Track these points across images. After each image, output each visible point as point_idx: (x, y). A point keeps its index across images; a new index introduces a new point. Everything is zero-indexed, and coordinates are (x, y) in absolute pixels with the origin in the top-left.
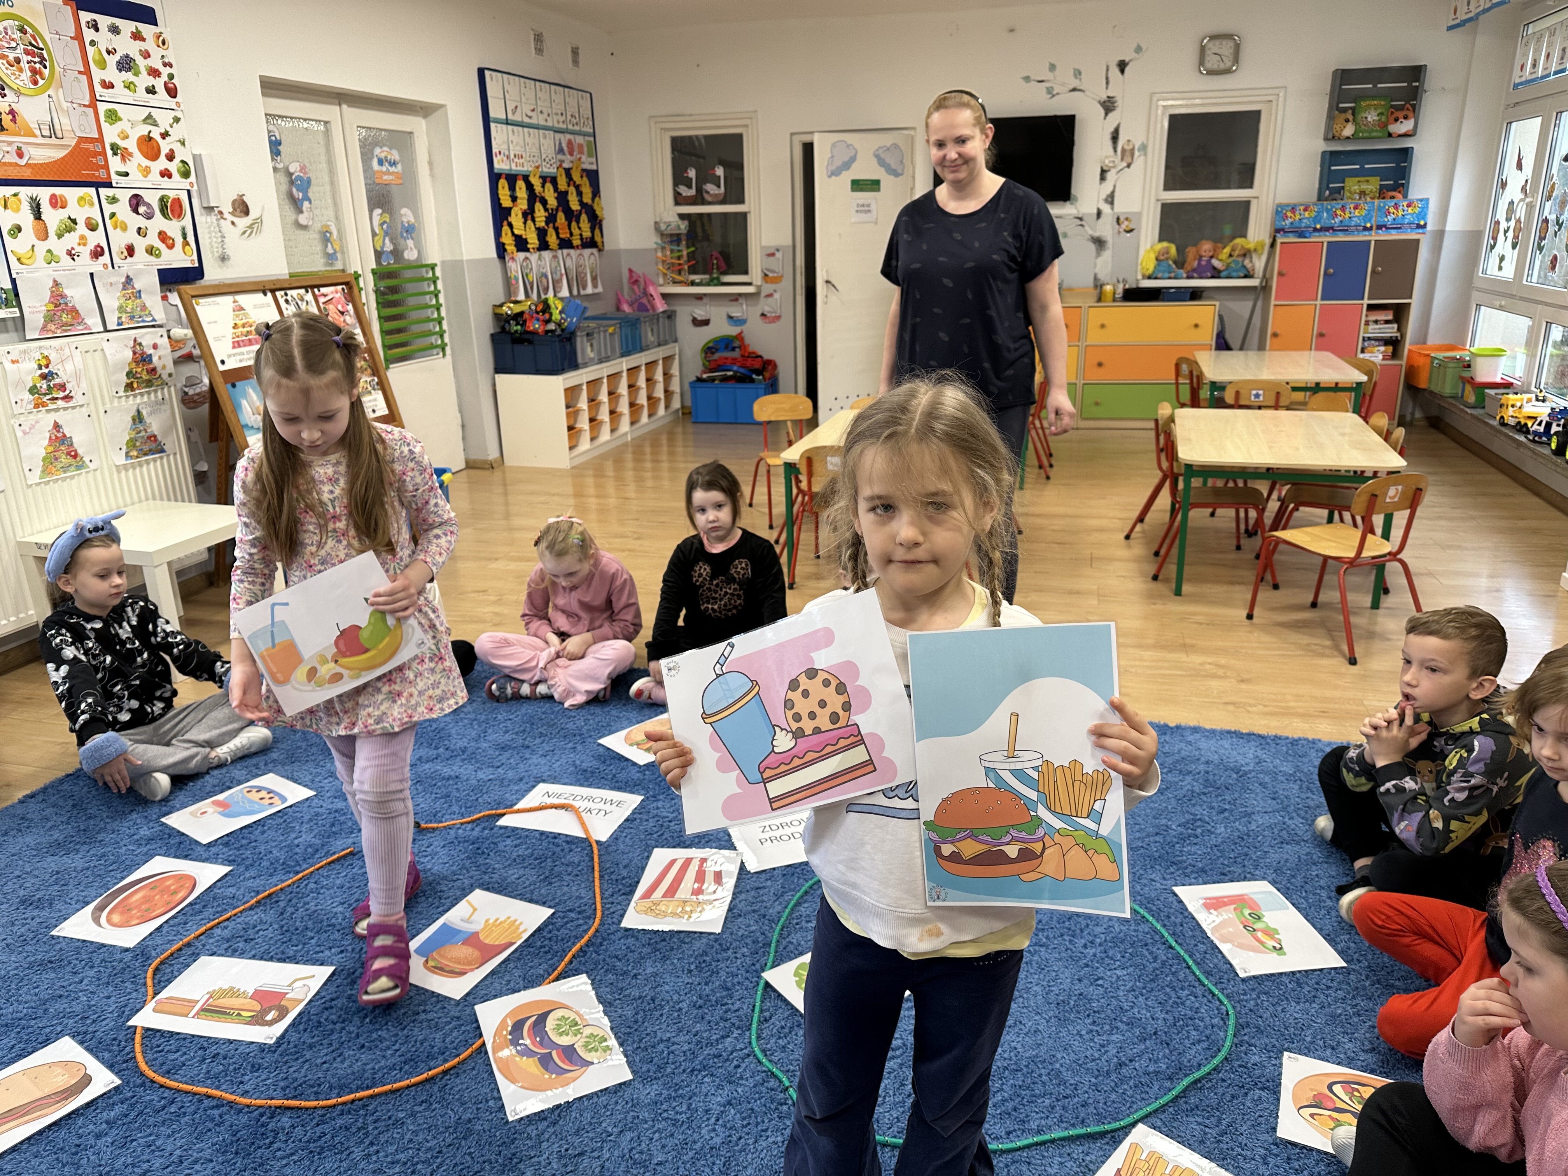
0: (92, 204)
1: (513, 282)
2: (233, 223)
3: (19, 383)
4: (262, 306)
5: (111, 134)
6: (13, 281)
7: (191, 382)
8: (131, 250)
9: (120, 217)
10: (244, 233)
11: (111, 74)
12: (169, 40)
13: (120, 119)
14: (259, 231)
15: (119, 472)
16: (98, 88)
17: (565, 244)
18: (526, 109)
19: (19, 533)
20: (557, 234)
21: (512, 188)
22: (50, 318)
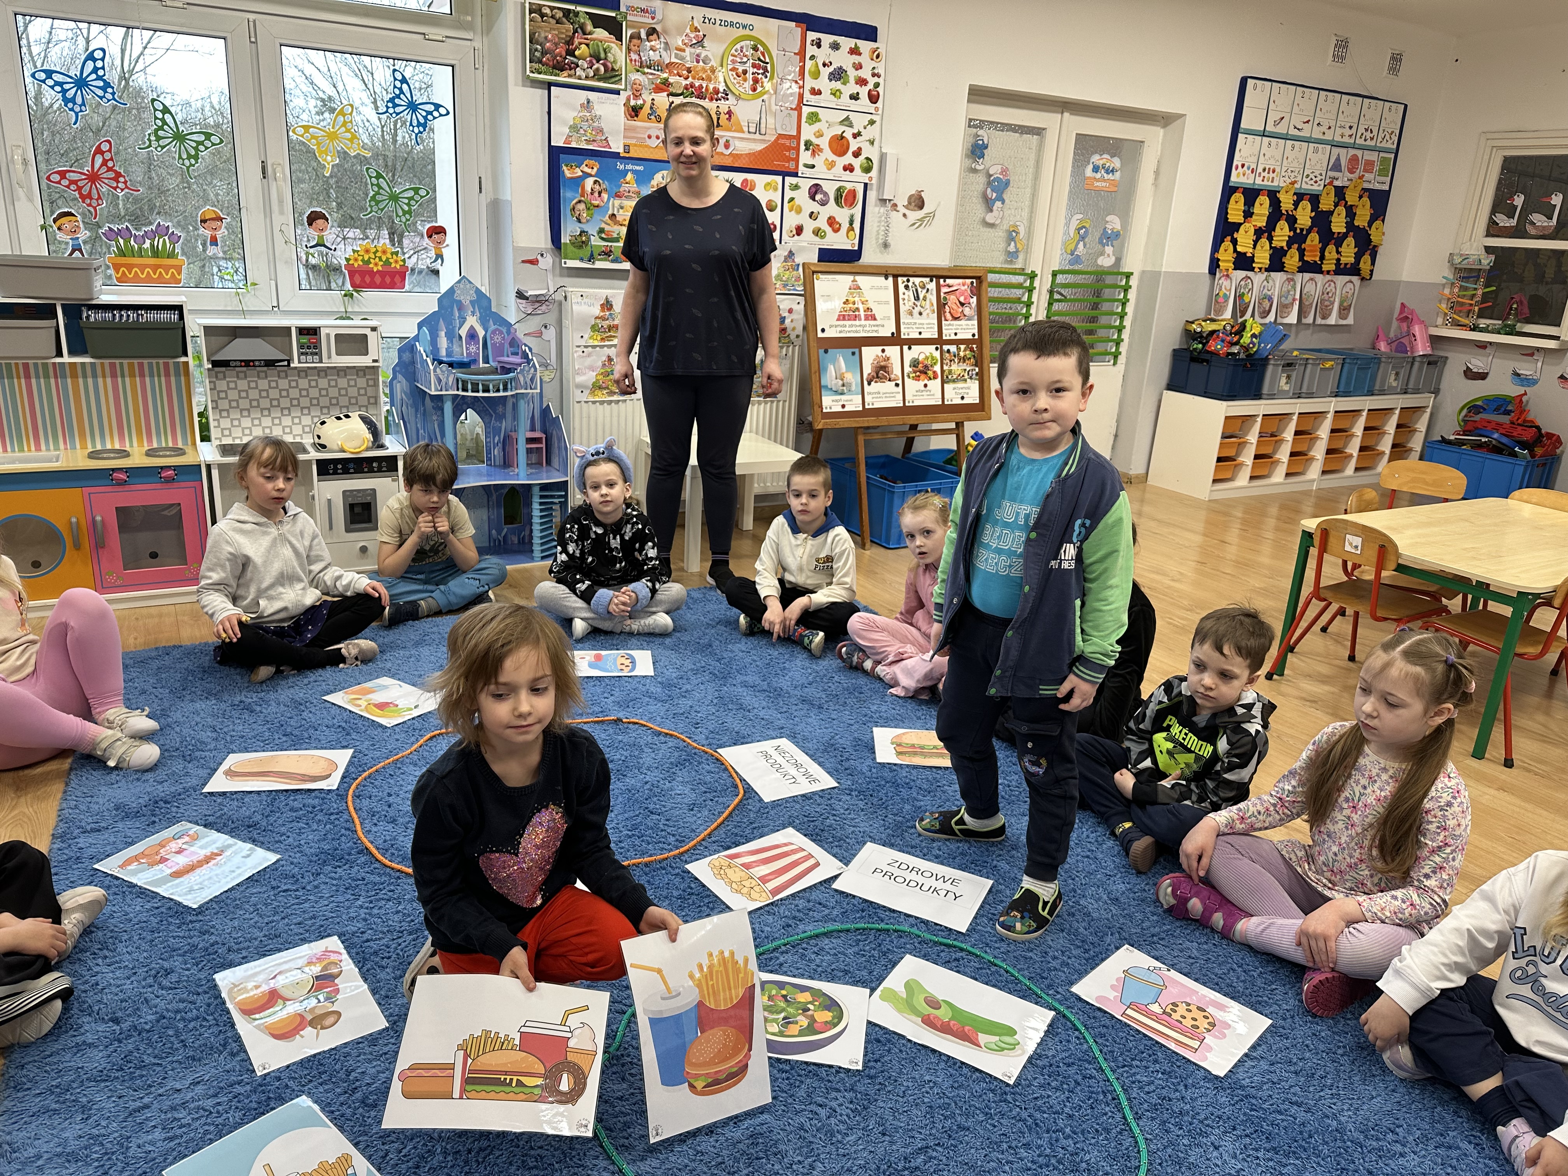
0: (776, 189)
1: (1220, 300)
2: (904, 215)
5: (808, 132)
8: (799, 230)
9: (797, 202)
10: (914, 224)
11: (824, 83)
12: (883, 54)
13: (820, 121)
14: (930, 223)
16: (807, 96)
18: (1297, 121)
20: (1301, 256)
21: (1250, 203)
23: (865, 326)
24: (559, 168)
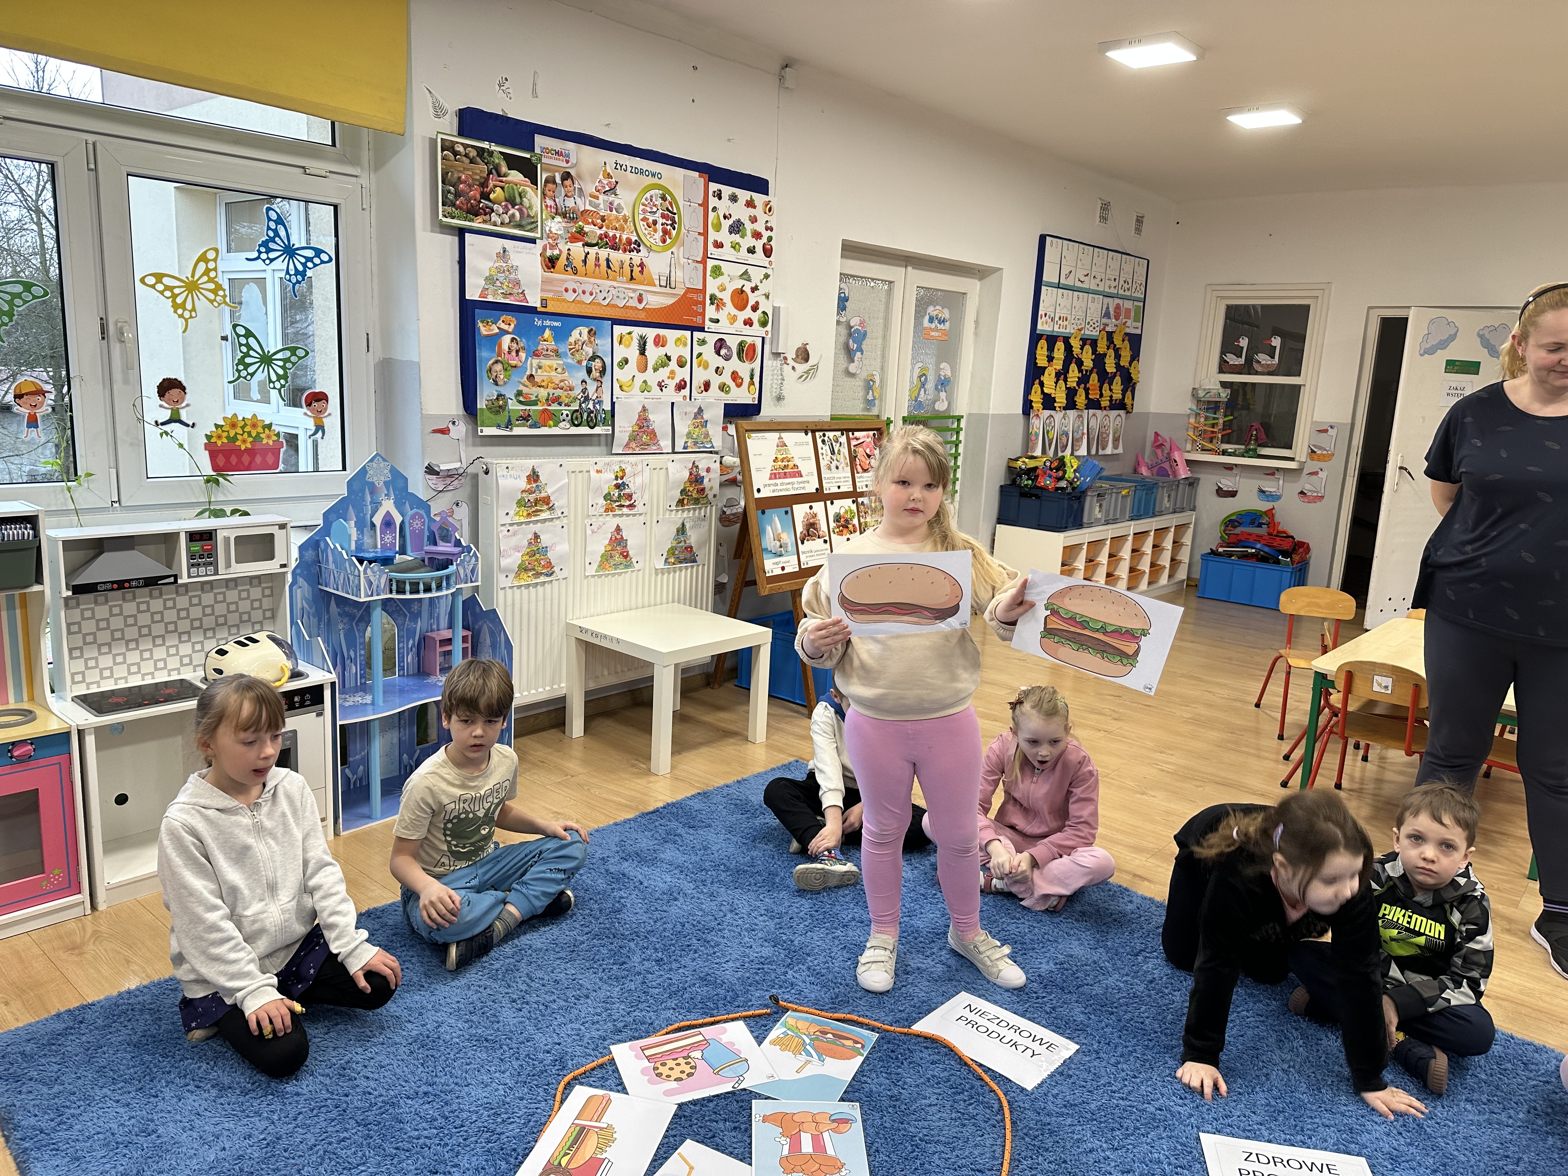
0: (685, 345)
1: (1033, 438)
2: (793, 368)
3: (598, 489)
4: (801, 444)
5: (712, 287)
6: (613, 404)
7: (731, 503)
8: (707, 386)
11: (724, 236)
12: (774, 209)
13: (722, 274)
14: (814, 376)
15: (656, 574)
16: (711, 248)
17: (1093, 404)
18: (1080, 274)
19: (570, 616)
20: (1087, 394)
21: (1051, 349)
22: (633, 438)
23: (793, 483)
24: (474, 324)
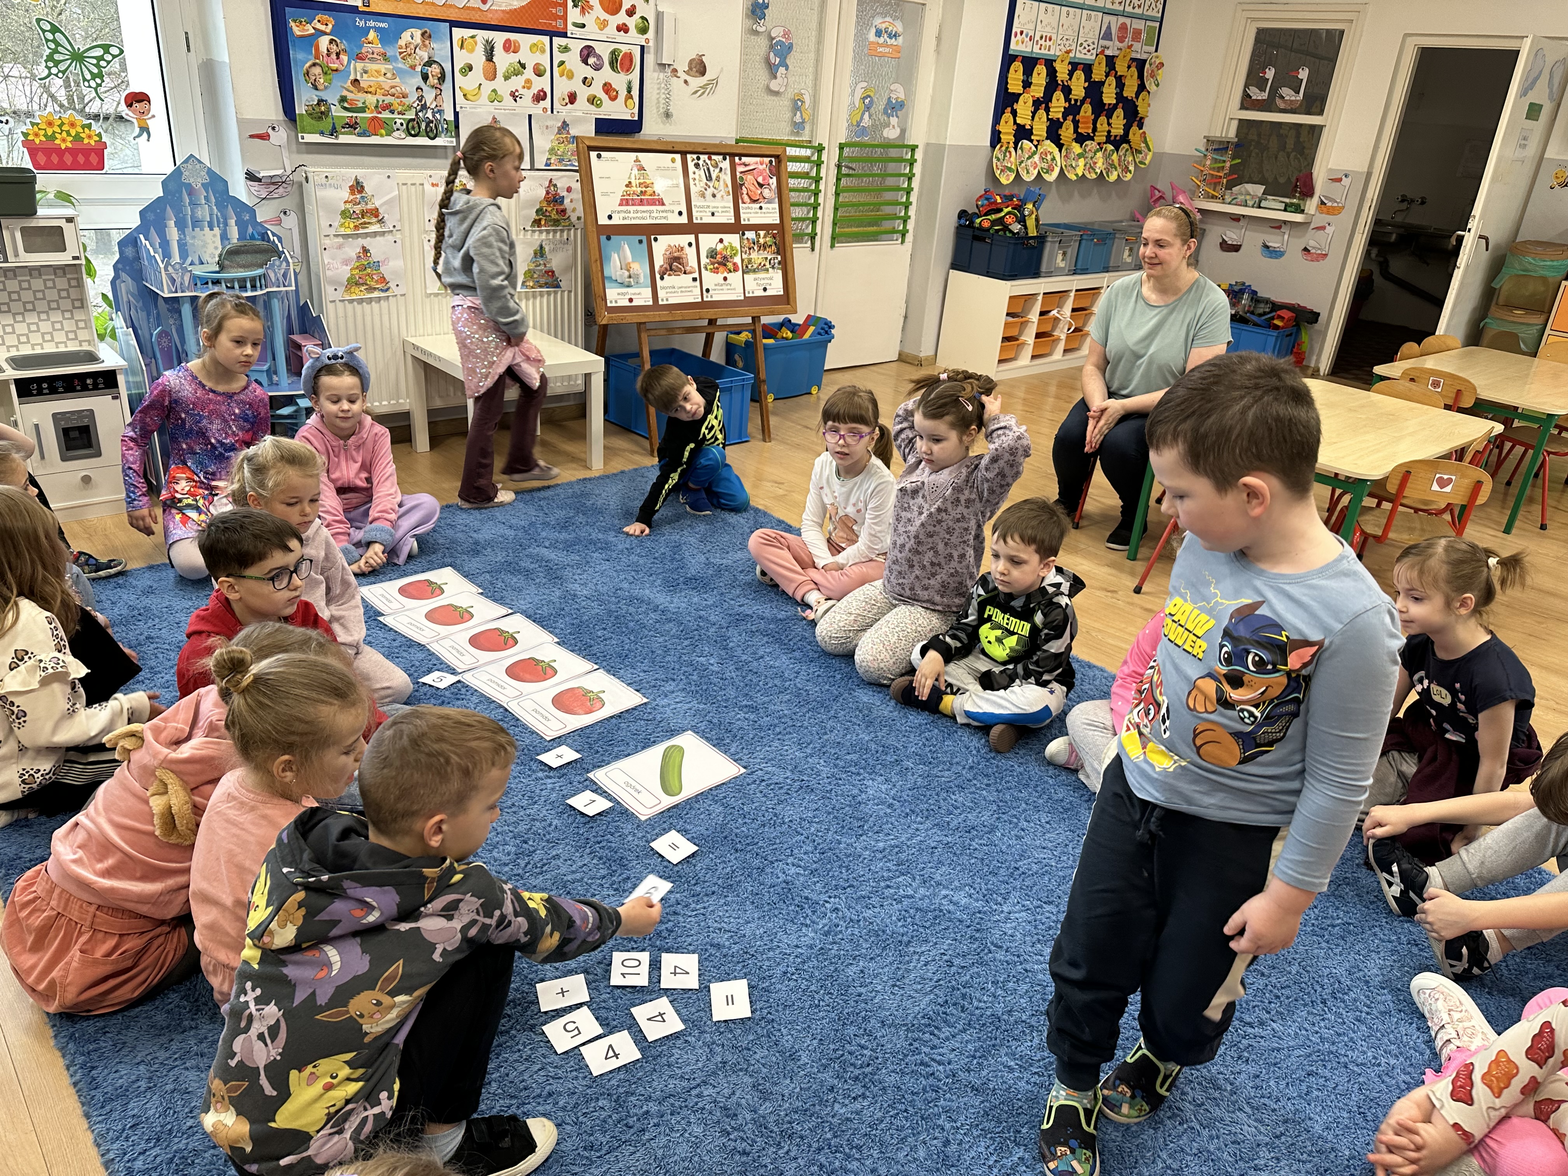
0: (543, 51)
2: (686, 82)
4: (666, 168)
8: (572, 98)
9: (568, 66)
10: (696, 92)
14: (712, 92)
17: (1084, 139)
19: (410, 334)
20: (1076, 126)
21: (1028, 72)
23: (651, 212)
24: (285, 24)
